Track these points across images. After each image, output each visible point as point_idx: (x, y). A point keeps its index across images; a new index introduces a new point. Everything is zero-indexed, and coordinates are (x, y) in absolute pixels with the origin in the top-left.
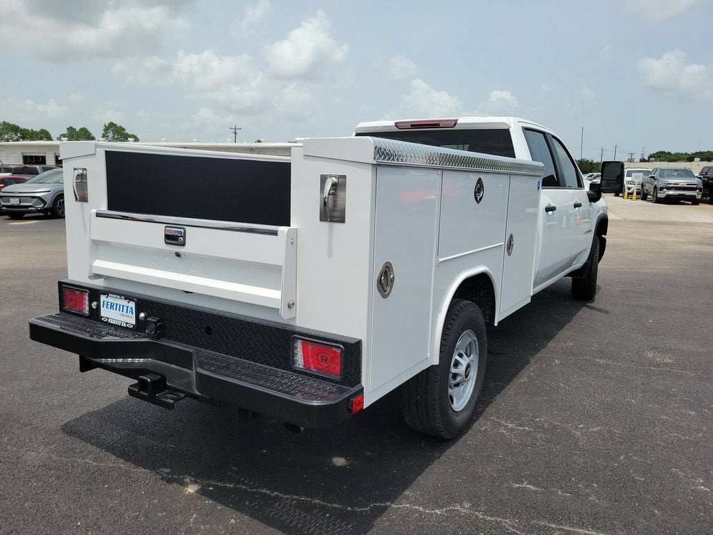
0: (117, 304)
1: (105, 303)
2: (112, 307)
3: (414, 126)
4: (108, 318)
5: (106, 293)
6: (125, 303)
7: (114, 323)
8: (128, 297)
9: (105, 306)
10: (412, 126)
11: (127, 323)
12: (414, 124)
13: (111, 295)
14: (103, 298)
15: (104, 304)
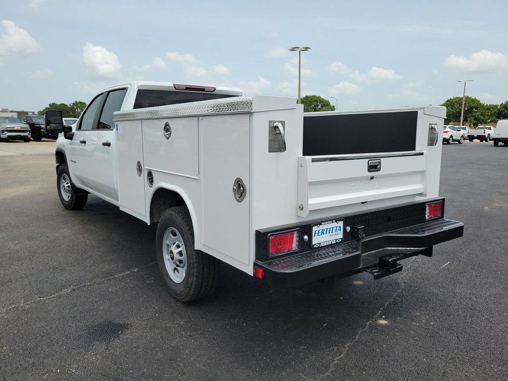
0: (327, 229)
1: (317, 232)
2: (322, 233)
3: (187, 88)
4: (320, 244)
5: (318, 223)
6: (334, 224)
7: (325, 244)
8: (337, 220)
9: (316, 234)
10: (186, 88)
11: (336, 240)
12: (187, 87)
13: (324, 223)
14: (315, 229)
15: (315, 233)
